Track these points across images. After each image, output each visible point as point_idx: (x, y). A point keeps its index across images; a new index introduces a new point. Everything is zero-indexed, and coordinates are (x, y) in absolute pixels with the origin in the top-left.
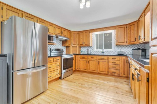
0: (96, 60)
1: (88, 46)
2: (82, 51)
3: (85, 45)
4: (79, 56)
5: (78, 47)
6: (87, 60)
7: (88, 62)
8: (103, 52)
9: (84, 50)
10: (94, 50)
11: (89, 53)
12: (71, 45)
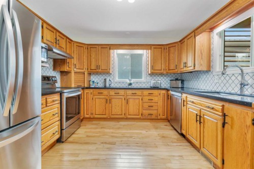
0: (123, 97)
1: (107, 72)
2: (93, 82)
3: (100, 71)
4: (91, 90)
5: (86, 73)
6: (107, 97)
7: (108, 102)
8: (130, 84)
9: (97, 80)
10: (116, 80)
11: (108, 85)
12: (73, 70)
